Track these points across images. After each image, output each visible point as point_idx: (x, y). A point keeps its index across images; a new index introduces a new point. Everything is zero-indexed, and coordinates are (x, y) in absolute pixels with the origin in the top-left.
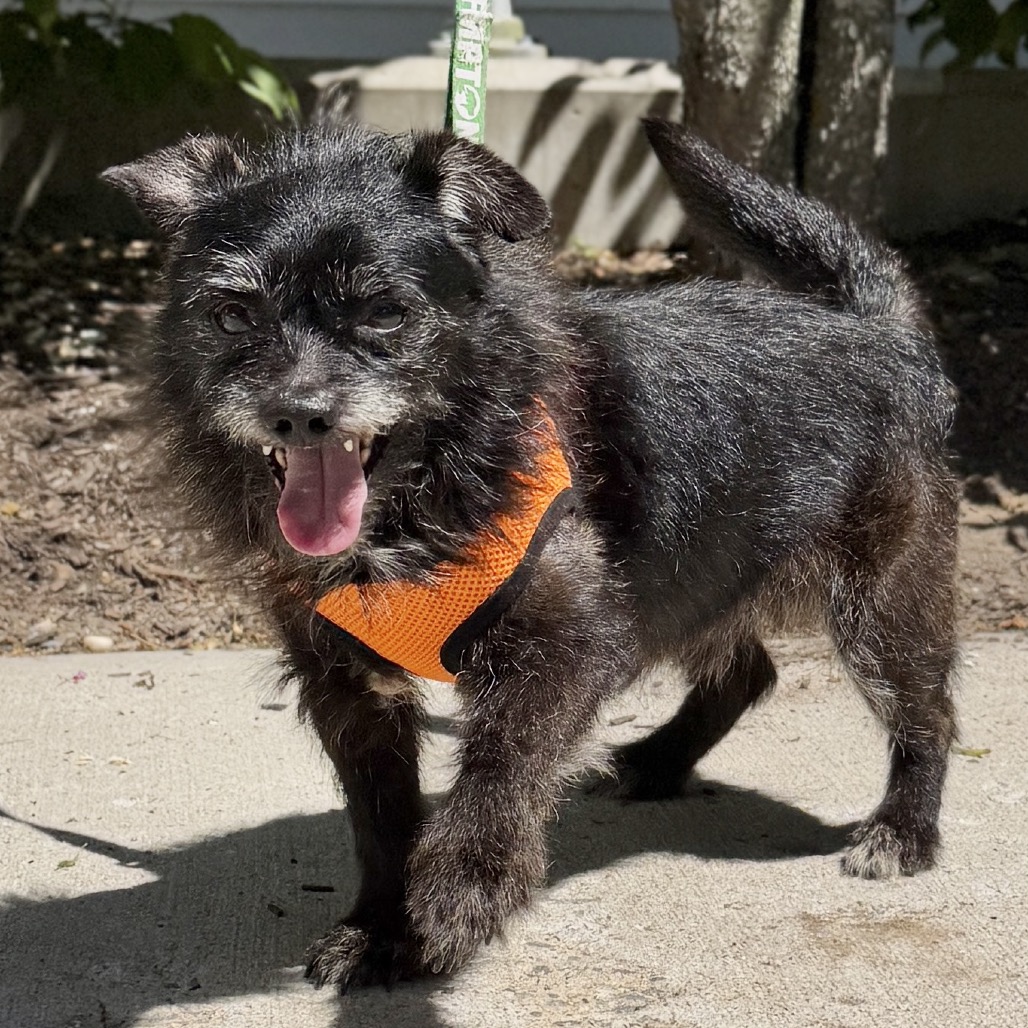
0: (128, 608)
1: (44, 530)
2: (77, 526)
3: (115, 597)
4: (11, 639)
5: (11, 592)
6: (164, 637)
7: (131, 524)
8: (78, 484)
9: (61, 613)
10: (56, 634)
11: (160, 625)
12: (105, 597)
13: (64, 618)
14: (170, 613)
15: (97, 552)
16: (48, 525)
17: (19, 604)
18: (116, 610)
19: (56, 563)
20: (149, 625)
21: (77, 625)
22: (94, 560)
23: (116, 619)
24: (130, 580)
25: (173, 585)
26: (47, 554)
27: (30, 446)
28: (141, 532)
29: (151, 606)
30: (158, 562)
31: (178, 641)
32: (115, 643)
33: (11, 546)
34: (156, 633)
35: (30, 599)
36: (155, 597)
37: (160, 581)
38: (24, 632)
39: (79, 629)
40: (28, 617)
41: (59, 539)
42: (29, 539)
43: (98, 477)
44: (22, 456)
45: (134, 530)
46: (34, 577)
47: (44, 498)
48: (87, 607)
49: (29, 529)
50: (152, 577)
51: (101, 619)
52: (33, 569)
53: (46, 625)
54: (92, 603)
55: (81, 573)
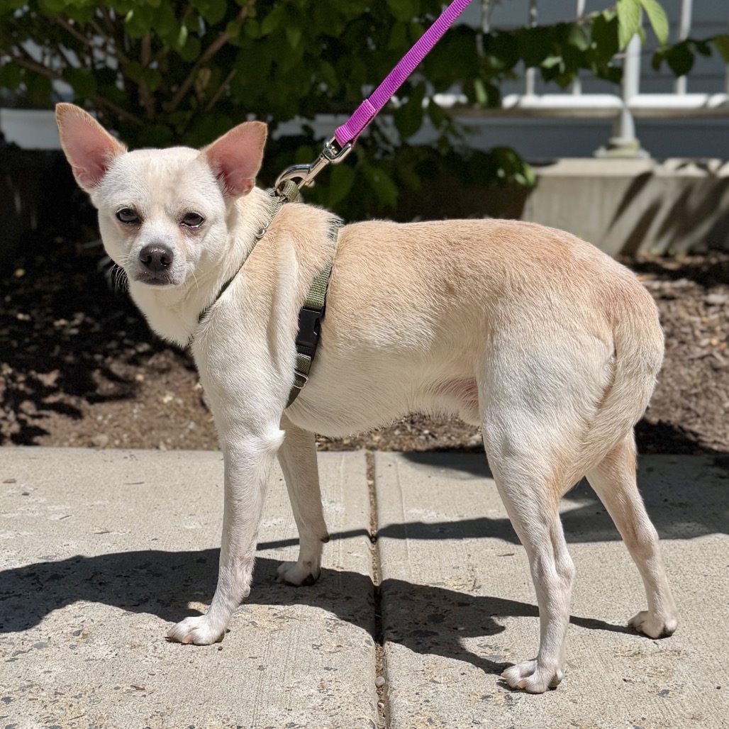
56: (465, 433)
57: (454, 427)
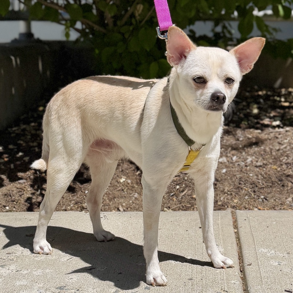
56: (283, 197)
57: (277, 194)
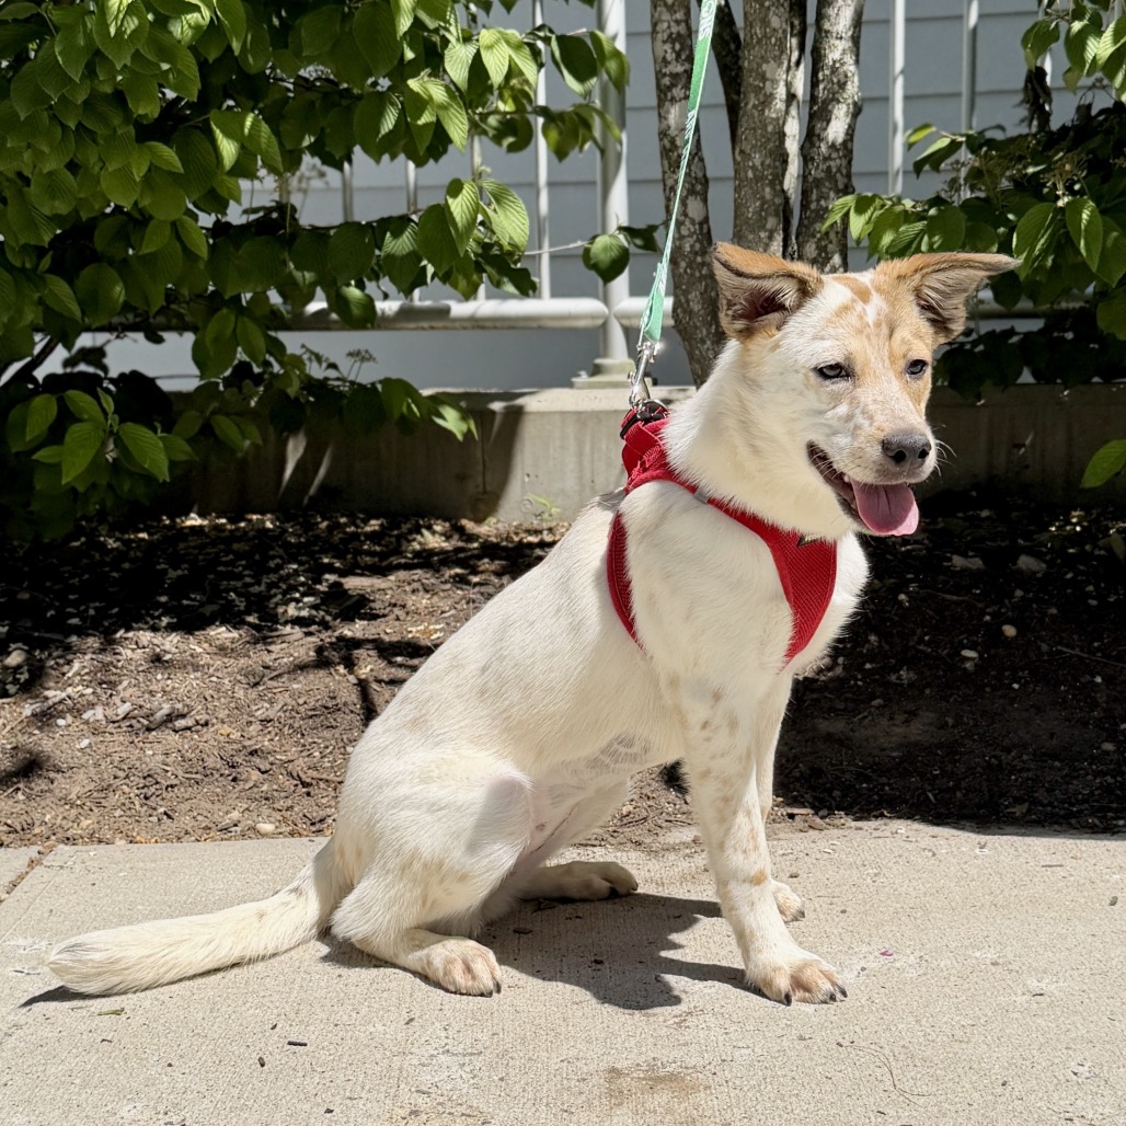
0: (289, 802)
1: (244, 747)
2: (266, 743)
3: (283, 794)
4: (211, 825)
5: (218, 790)
6: (309, 823)
7: (302, 741)
8: (271, 714)
9: (246, 806)
10: (239, 821)
11: (308, 815)
12: (275, 794)
13: (247, 809)
14: (317, 805)
15: (277, 762)
16: (247, 743)
17: (221, 799)
18: (280, 804)
19: (249, 769)
20: (301, 815)
21: (254, 814)
22: (274, 767)
23: (280, 811)
24: (295, 782)
25: (322, 785)
26: (244, 763)
27: (246, 686)
28: (308, 747)
29: (305, 801)
30: (315, 768)
31: (318, 826)
32: (277, 827)
33: (222, 758)
34: (305, 820)
35: (229, 796)
36: (308, 794)
37: (314, 782)
38: (220, 820)
39: (255, 818)
40: (225, 808)
41: (253, 753)
42: (234, 753)
43: (285, 708)
44: (240, 694)
45: (304, 746)
46: (234, 780)
47: (250, 723)
48: (264, 802)
49: (235, 746)
50: (309, 780)
51: (270, 810)
52: (234, 775)
53: (235, 815)
54: (267, 799)
55: (266, 776)
